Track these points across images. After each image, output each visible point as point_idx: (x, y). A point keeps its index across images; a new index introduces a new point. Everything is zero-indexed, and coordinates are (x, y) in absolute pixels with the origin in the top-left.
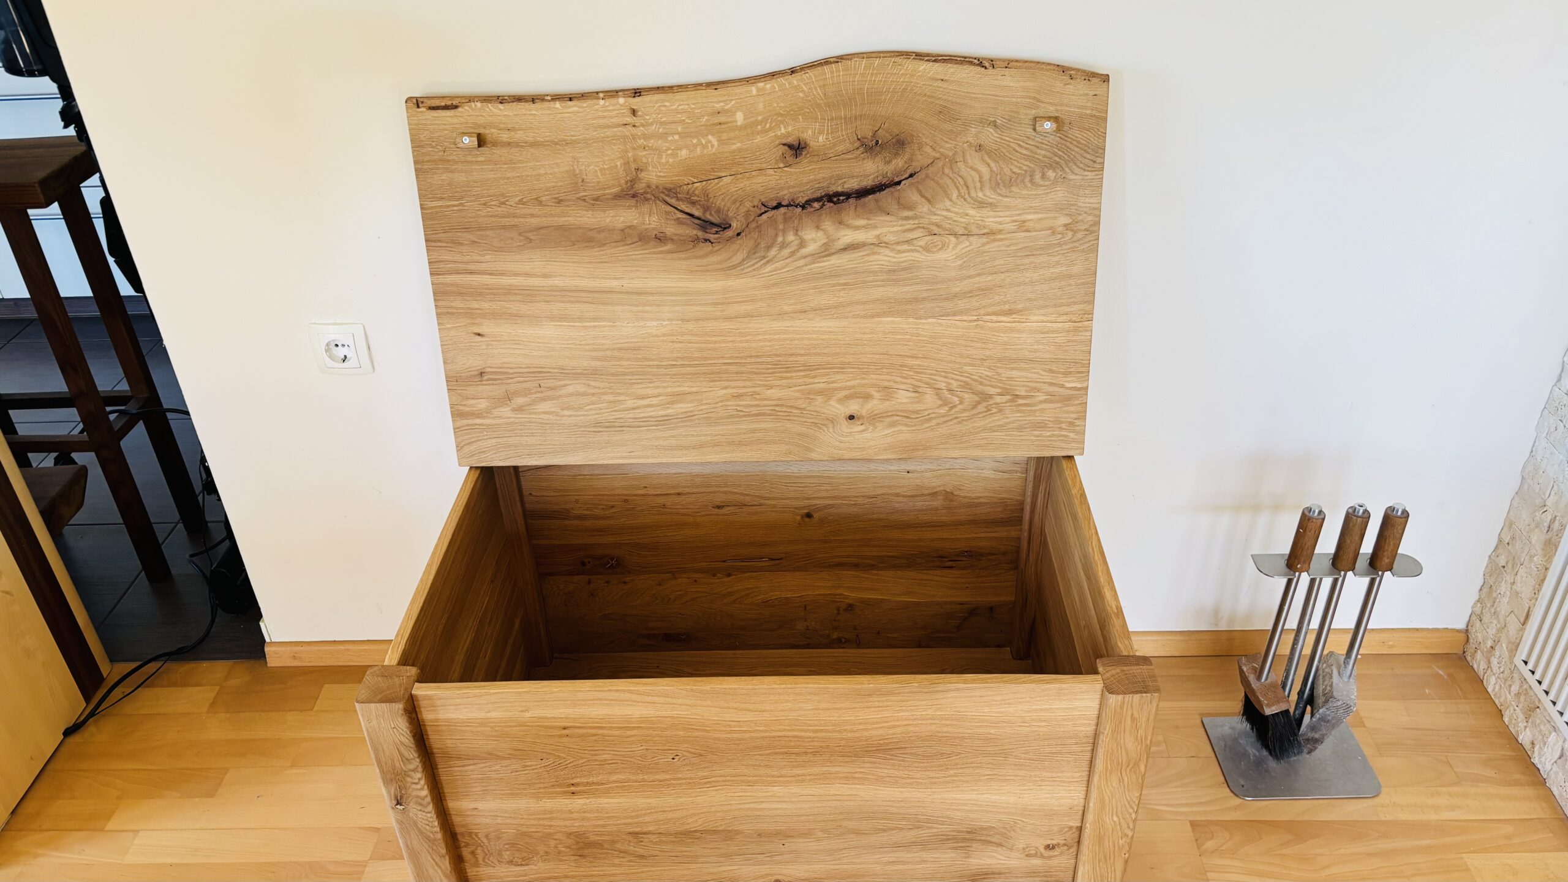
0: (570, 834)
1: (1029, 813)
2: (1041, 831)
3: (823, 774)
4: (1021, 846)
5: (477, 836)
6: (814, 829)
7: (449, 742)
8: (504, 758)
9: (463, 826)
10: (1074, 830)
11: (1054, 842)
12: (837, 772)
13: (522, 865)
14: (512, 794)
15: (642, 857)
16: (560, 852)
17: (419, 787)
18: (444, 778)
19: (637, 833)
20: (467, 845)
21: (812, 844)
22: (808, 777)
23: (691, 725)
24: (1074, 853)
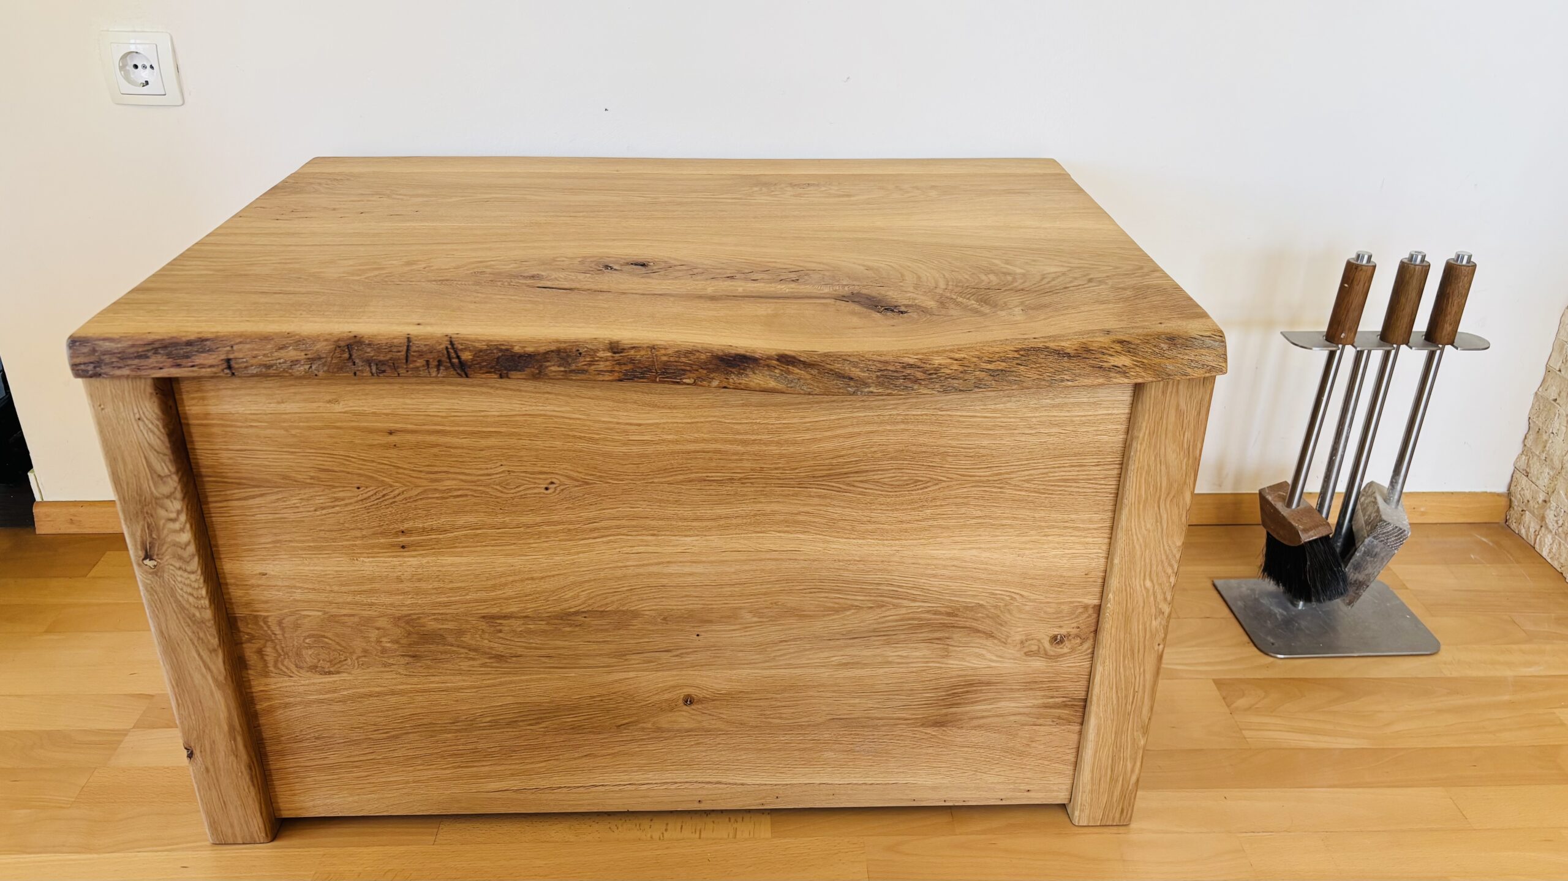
0: (399, 618)
1: (1030, 581)
2: (1045, 612)
3: (755, 515)
4: (1018, 638)
5: (266, 623)
6: (740, 608)
7: (225, 454)
8: (304, 485)
9: (248, 604)
10: (1091, 611)
11: (1063, 631)
12: (774, 513)
13: (330, 673)
14: (315, 548)
15: (500, 658)
16: (384, 651)
17: (177, 526)
18: (217, 519)
19: (493, 617)
20: (252, 638)
21: (737, 634)
22: (734, 521)
23: (572, 430)
24: (1090, 651)
